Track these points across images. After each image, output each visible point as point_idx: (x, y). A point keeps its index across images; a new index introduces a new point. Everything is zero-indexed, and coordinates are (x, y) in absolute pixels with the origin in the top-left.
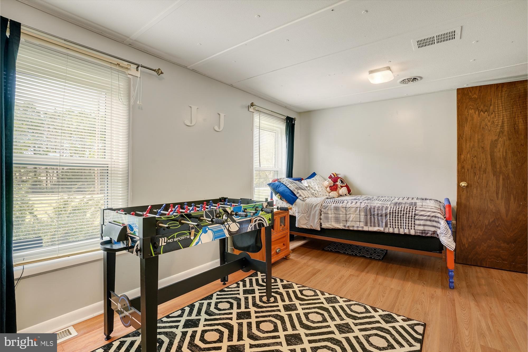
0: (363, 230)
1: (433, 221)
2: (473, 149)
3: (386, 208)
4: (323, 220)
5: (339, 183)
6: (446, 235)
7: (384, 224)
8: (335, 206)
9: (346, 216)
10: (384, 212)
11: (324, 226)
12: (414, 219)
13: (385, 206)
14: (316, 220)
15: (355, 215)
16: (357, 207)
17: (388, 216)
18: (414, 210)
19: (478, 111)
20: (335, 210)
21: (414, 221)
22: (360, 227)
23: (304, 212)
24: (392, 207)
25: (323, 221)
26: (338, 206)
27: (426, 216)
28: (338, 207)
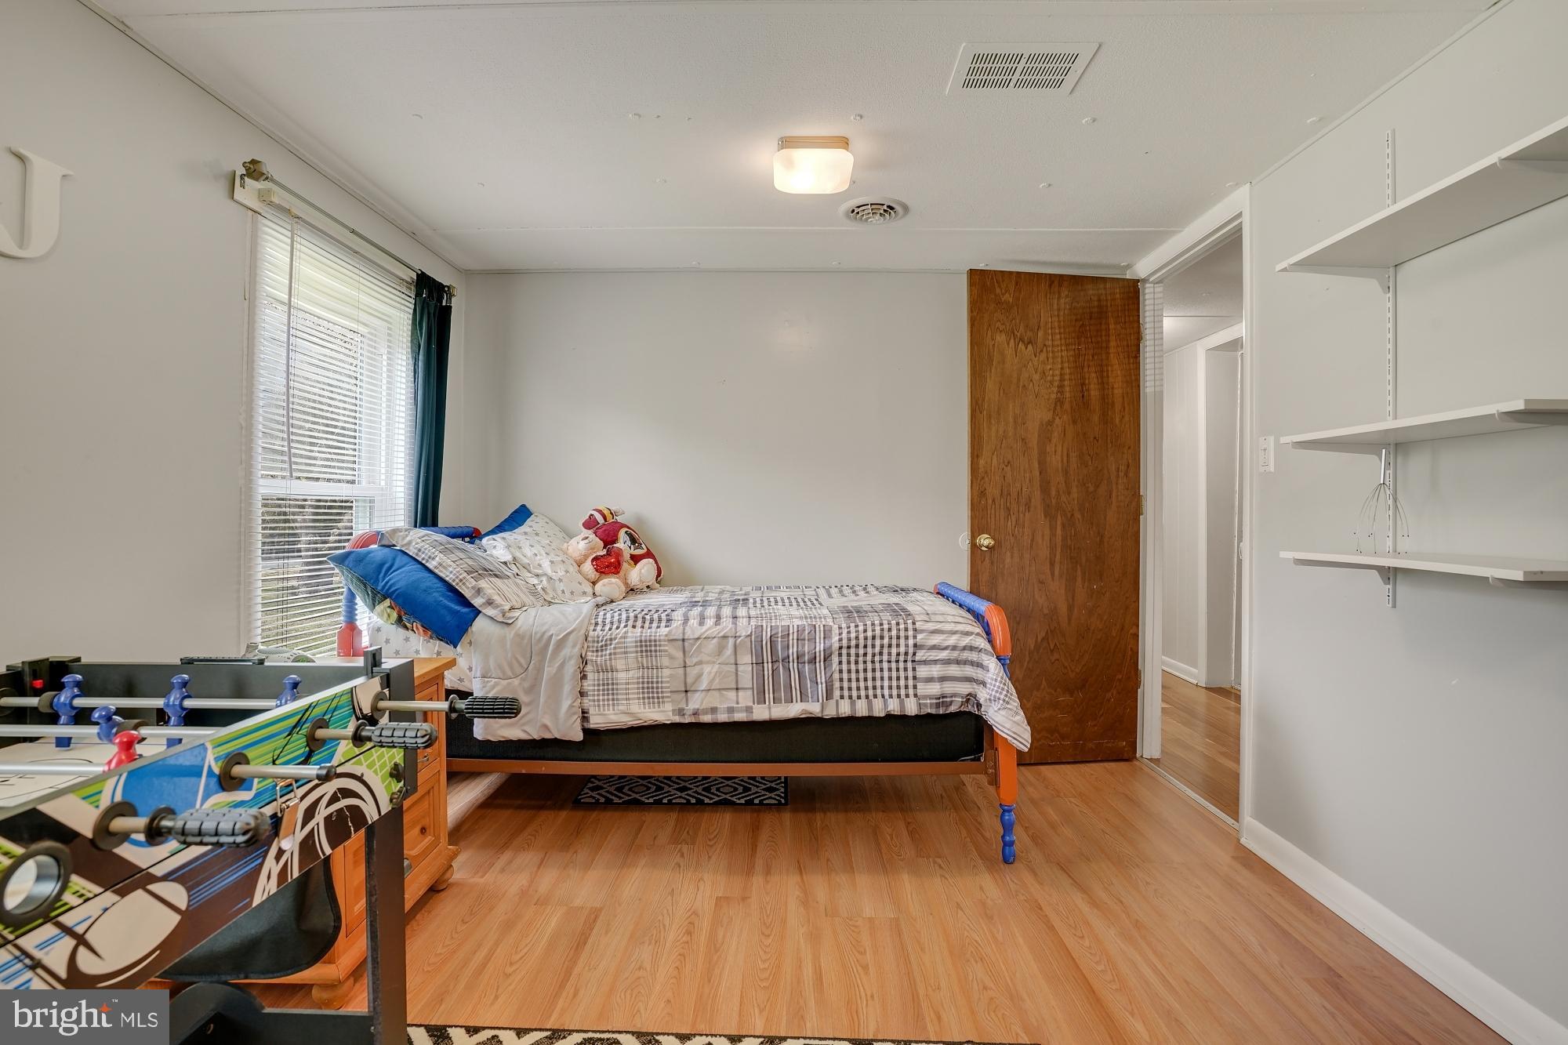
0: (750, 719)
1: (965, 662)
2: (1004, 441)
3: (824, 631)
4: (594, 695)
5: (622, 544)
6: (1008, 703)
7: (822, 688)
8: (643, 639)
9: (685, 674)
10: (820, 647)
11: (597, 721)
12: (913, 661)
13: (819, 624)
14: (567, 701)
15: (717, 666)
16: (725, 637)
17: (835, 659)
18: (911, 633)
19: (1015, 339)
20: (642, 651)
21: (914, 669)
22: (740, 710)
23: (510, 674)
24: (844, 625)
25: (594, 701)
26: (653, 638)
27: (946, 648)
28: (655, 641)
